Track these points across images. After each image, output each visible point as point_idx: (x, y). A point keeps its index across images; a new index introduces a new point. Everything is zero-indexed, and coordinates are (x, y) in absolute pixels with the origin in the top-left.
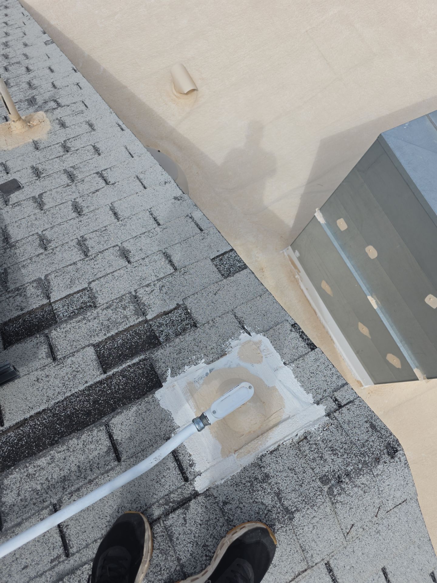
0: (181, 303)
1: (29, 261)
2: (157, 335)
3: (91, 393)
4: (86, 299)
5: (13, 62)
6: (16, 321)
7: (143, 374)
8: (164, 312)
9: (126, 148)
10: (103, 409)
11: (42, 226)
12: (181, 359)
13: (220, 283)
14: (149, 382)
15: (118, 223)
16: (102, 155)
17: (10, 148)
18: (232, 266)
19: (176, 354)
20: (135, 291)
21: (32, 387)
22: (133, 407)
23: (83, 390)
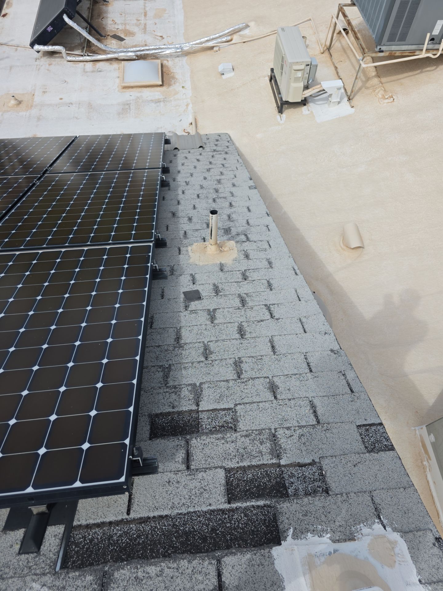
0: (317, 460)
1: (190, 365)
2: (287, 485)
3: (212, 518)
4: (228, 419)
5: (221, 196)
6: (166, 416)
7: (265, 522)
8: (299, 463)
9: (296, 291)
10: (219, 541)
11: (209, 337)
12: (305, 522)
13: (362, 455)
14: (269, 533)
15: (274, 356)
16: (274, 291)
17: (201, 264)
18: (378, 441)
19: (301, 514)
20: (275, 429)
21: (163, 487)
22: (248, 554)
23: (206, 512)
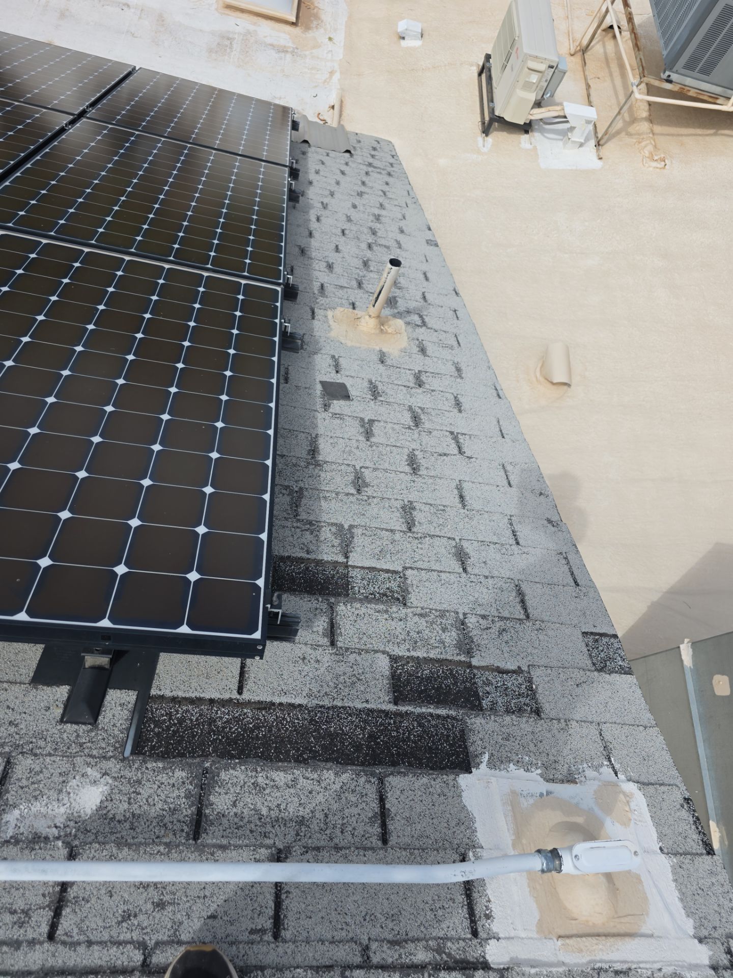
0: (525, 668)
1: (334, 495)
2: (481, 694)
3: (370, 720)
4: (394, 585)
5: (381, 243)
6: (296, 563)
7: (448, 738)
8: (498, 667)
9: (498, 422)
10: (380, 754)
11: (363, 460)
12: (506, 749)
13: (588, 673)
14: (453, 754)
15: (462, 511)
16: (463, 414)
17: (349, 344)
18: (611, 659)
19: (501, 737)
20: (465, 614)
21: (294, 664)
22: (423, 777)
23: (360, 710)
